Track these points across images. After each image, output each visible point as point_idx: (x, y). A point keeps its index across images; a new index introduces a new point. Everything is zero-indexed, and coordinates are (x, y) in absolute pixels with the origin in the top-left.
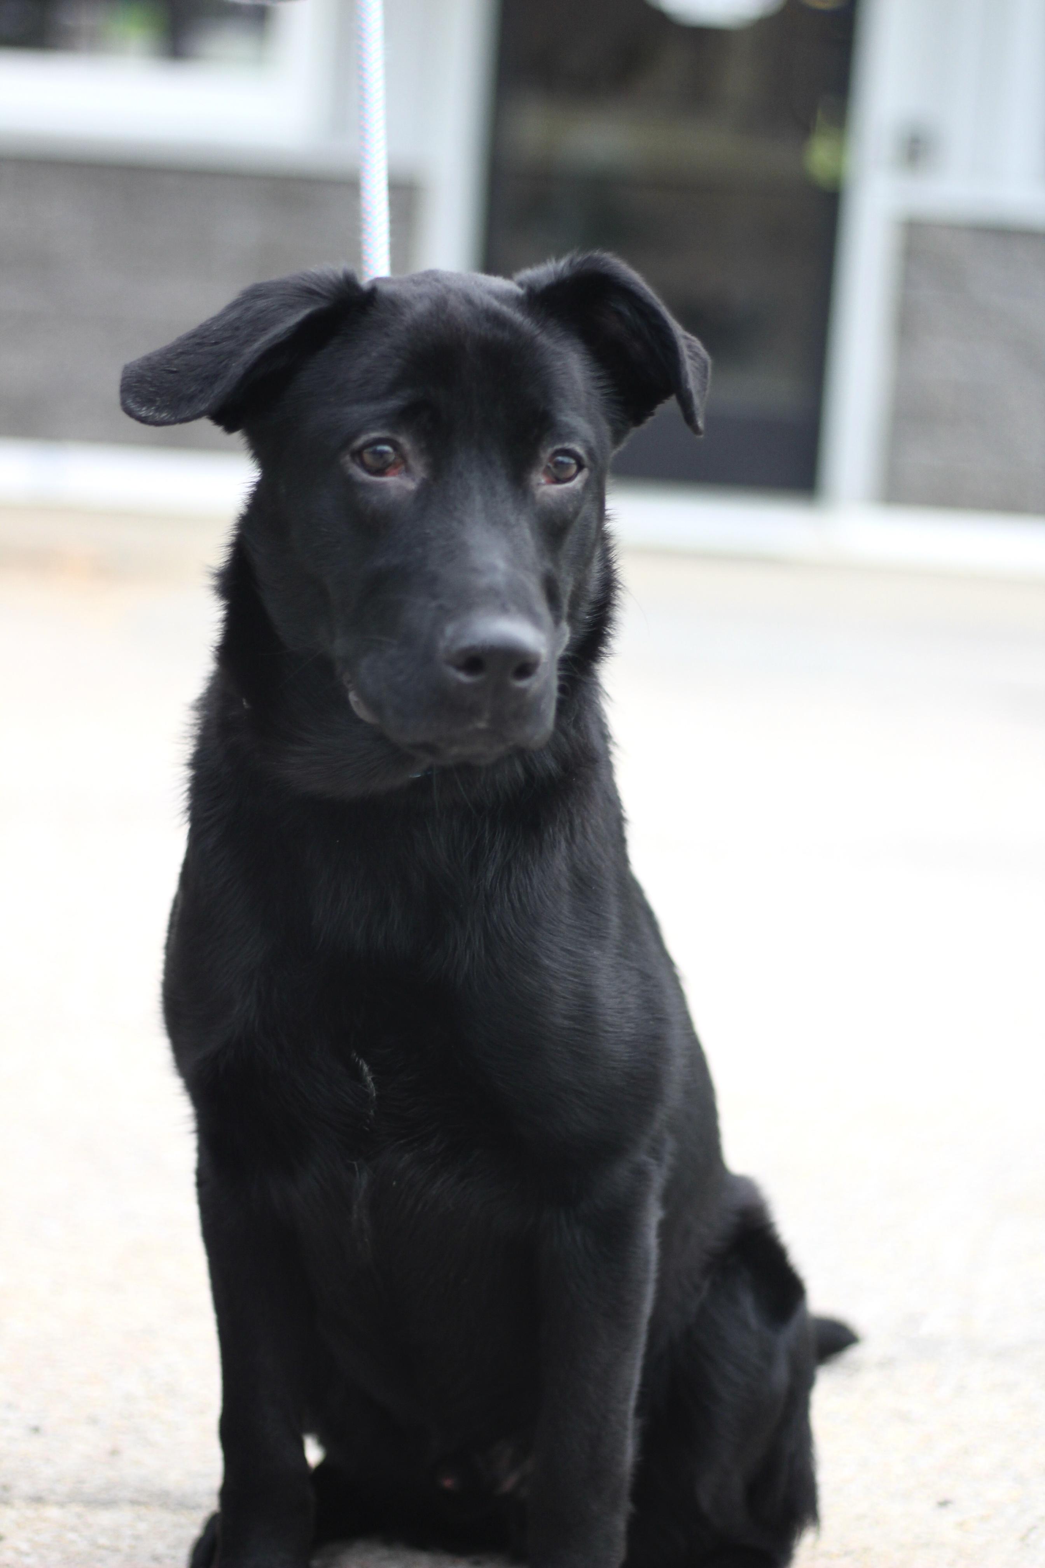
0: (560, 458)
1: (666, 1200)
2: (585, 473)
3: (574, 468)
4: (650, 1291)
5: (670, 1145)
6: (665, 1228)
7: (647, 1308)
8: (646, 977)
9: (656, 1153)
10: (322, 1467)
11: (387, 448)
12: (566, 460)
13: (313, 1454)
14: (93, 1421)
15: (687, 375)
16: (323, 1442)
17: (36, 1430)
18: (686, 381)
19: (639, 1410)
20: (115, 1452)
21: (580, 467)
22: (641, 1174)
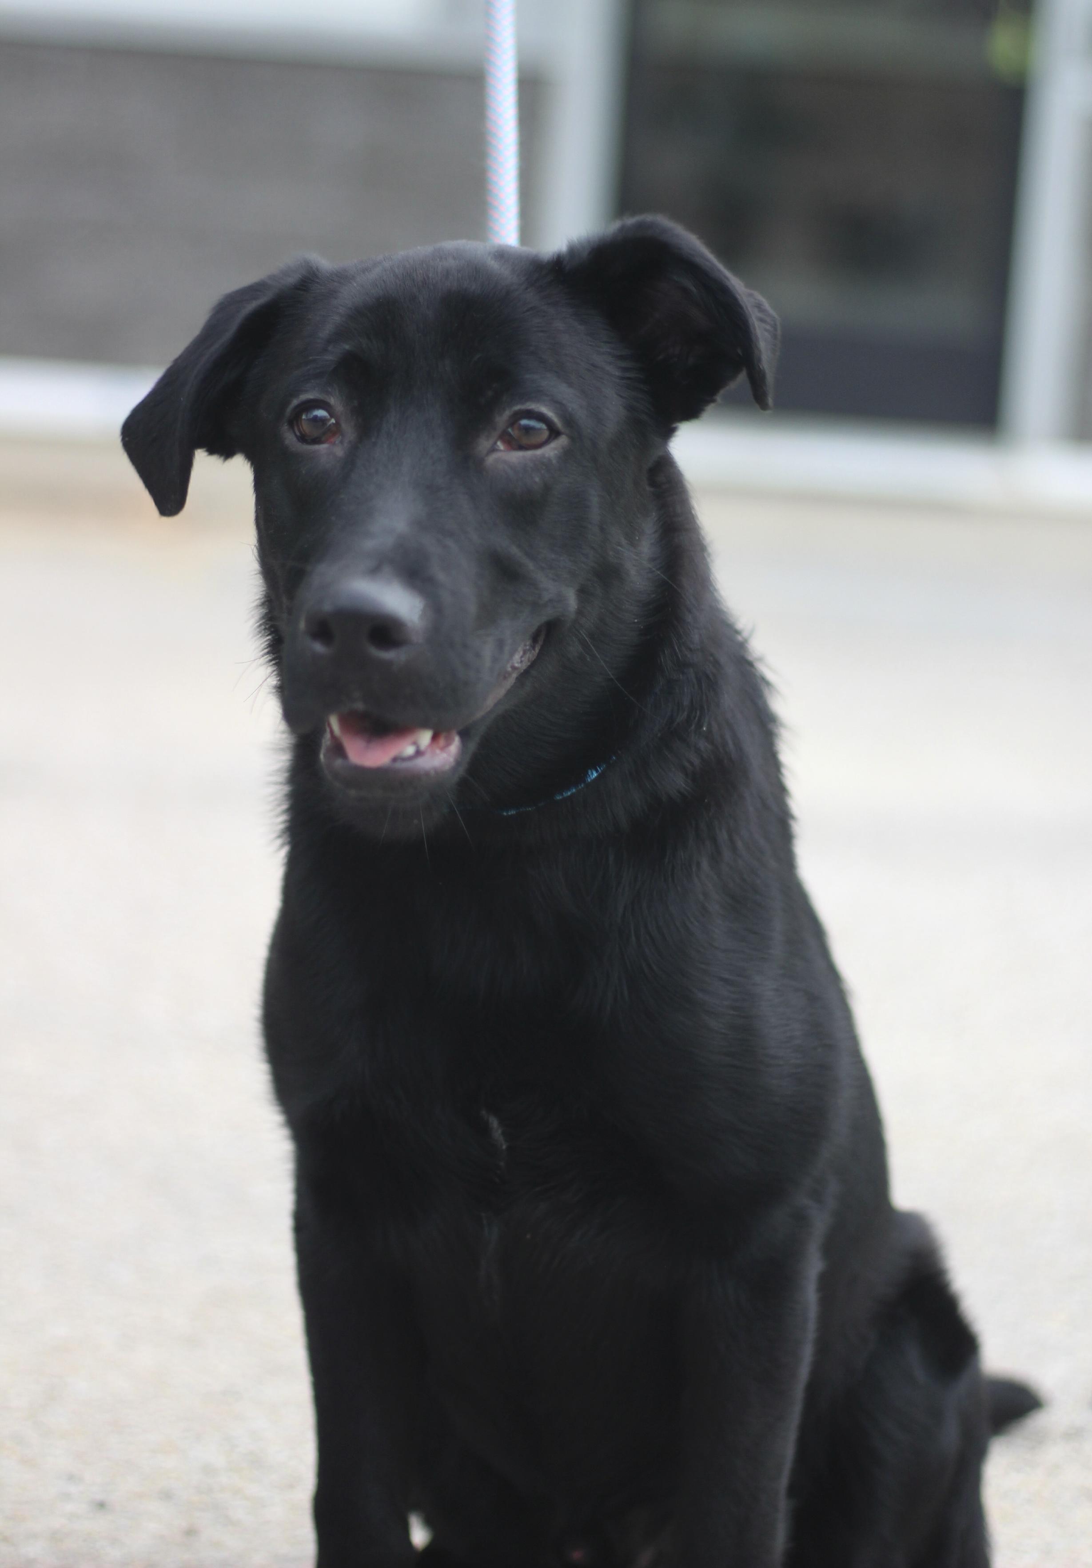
0: (524, 422)
1: (828, 1250)
2: (562, 441)
3: (546, 434)
4: (807, 1353)
5: (833, 1187)
6: (826, 1282)
7: (804, 1372)
8: (813, 998)
9: (817, 1195)
10: (430, 1549)
11: (321, 413)
12: (532, 423)
13: (419, 1536)
14: (167, 1496)
15: (760, 351)
16: (429, 1522)
17: (101, 1505)
18: (760, 360)
19: (792, 1491)
20: (191, 1532)
21: (554, 433)
22: (801, 1219)
